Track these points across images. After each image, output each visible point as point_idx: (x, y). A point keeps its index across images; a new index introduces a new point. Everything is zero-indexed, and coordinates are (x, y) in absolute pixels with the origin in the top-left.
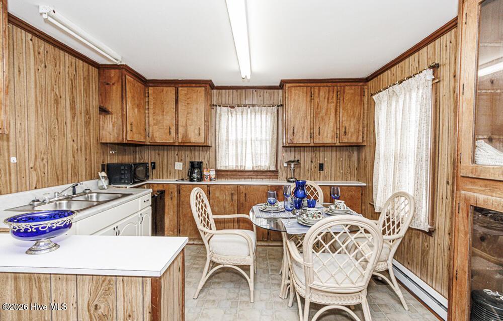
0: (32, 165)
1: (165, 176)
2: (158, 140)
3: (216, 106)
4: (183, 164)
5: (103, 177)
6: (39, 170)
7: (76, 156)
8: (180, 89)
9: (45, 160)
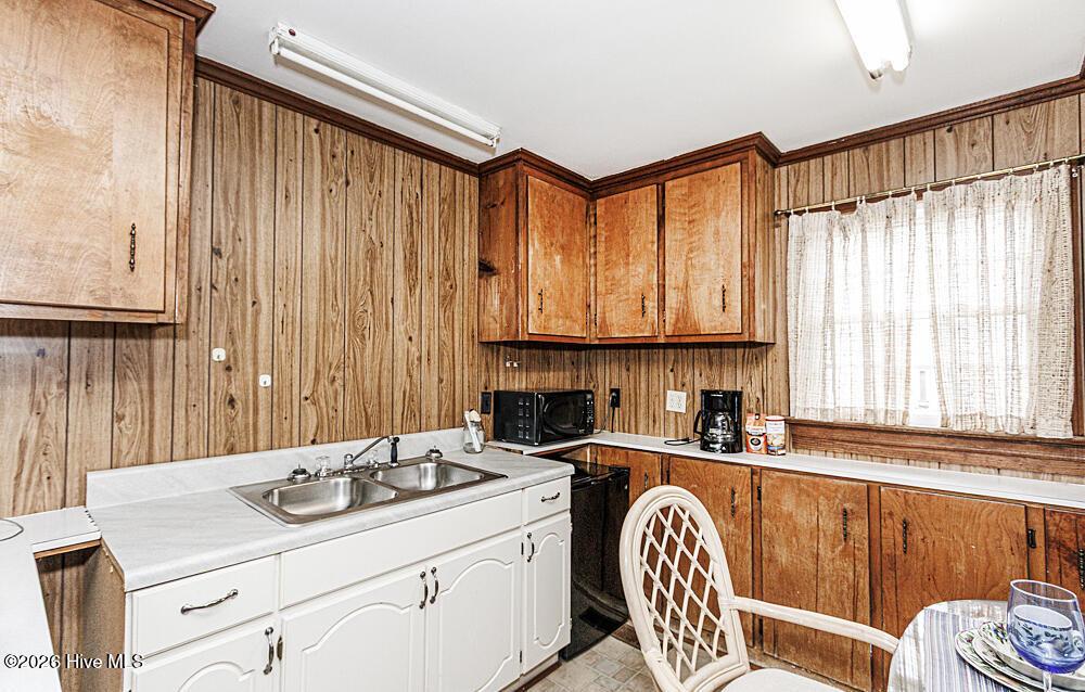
0: (307, 392)
1: (642, 427)
2: (617, 332)
3: (788, 215)
4: (688, 396)
5: (476, 423)
6: (323, 404)
7: (415, 373)
8: (669, 184)
9: (339, 382)
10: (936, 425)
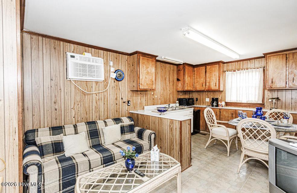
0: (159, 98)
1: (201, 104)
2: (198, 89)
3: (226, 71)
4: (209, 99)
5: (178, 103)
6: (161, 100)
7: (170, 95)
8: (207, 67)
9: (162, 97)
10: (246, 102)
